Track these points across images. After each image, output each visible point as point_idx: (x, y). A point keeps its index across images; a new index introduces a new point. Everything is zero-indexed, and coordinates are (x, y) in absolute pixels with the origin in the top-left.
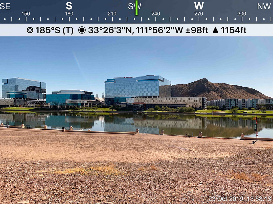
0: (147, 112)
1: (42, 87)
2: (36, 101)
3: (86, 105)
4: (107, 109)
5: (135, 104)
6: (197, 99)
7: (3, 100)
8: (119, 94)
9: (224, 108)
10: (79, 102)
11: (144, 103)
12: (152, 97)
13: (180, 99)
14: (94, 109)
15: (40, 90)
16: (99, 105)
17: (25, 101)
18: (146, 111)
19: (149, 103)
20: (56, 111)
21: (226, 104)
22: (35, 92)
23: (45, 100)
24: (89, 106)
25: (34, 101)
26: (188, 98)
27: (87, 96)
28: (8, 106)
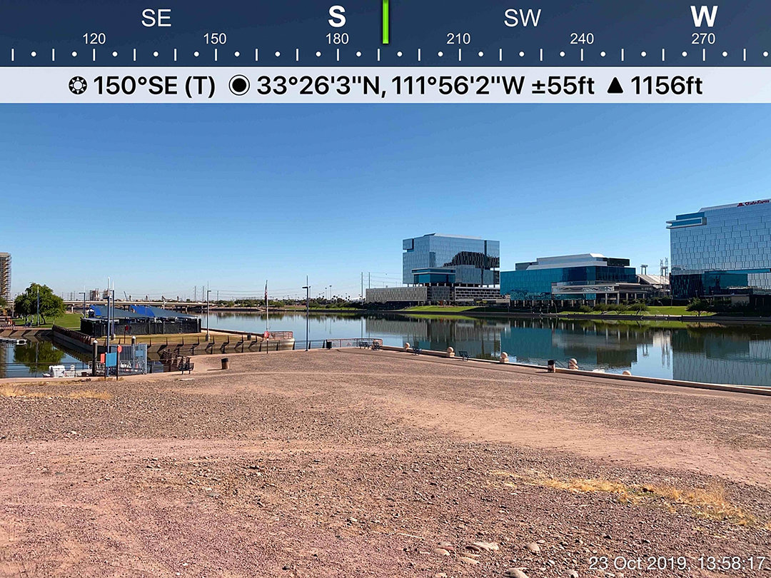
1: (490, 254)
2: (476, 290)
3: (611, 299)
4: (681, 311)
8: (721, 261)
10: (590, 289)
14: (635, 309)
15: (483, 261)
16: (653, 296)
17: (451, 289)
20: (526, 315)
22: (473, 267)
23: (498, 286)
24: (621, 301)
25: (473, 290)
27: (612, 270)
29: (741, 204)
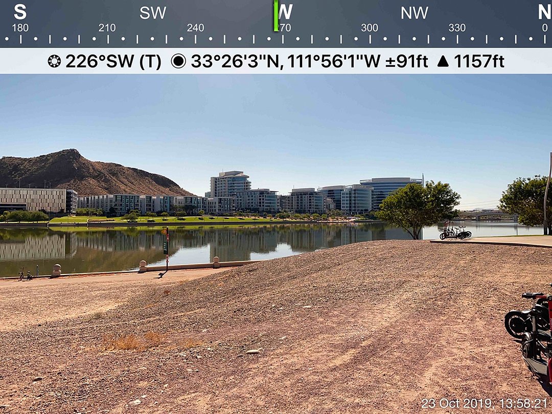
6: (54, 193)
9: (112, 213)
21: (116, 205)
26: (31, 191)
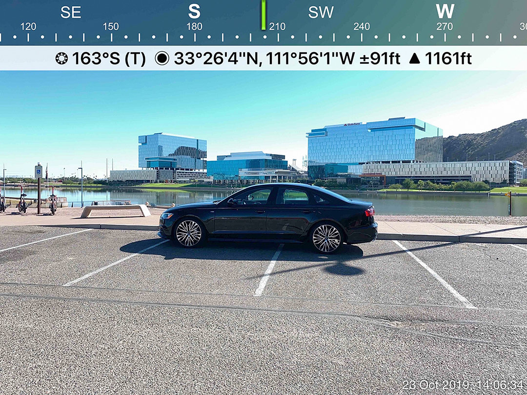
0: (387, 192)
1: (200, 148)
2: (191, 173)
3: (274, 179)
5: (364, 176)
6: (497, 165)
7: (140, 171)
8: (334, 158)
10: (261, 173)
11: (383, 174)
12: (399, 162)
13: (458, 164)
15: (196, 153)
16: (298, 178)
17: (173, 172)
18: (385, 190)
19: (394, 174)
22: (189, 157)
23: (205, 171)
24: (279, 181)
25: (189, 173)
26: (476, 164)
27: (274, 162)
28: (148, 181)
29: (346, 125)
